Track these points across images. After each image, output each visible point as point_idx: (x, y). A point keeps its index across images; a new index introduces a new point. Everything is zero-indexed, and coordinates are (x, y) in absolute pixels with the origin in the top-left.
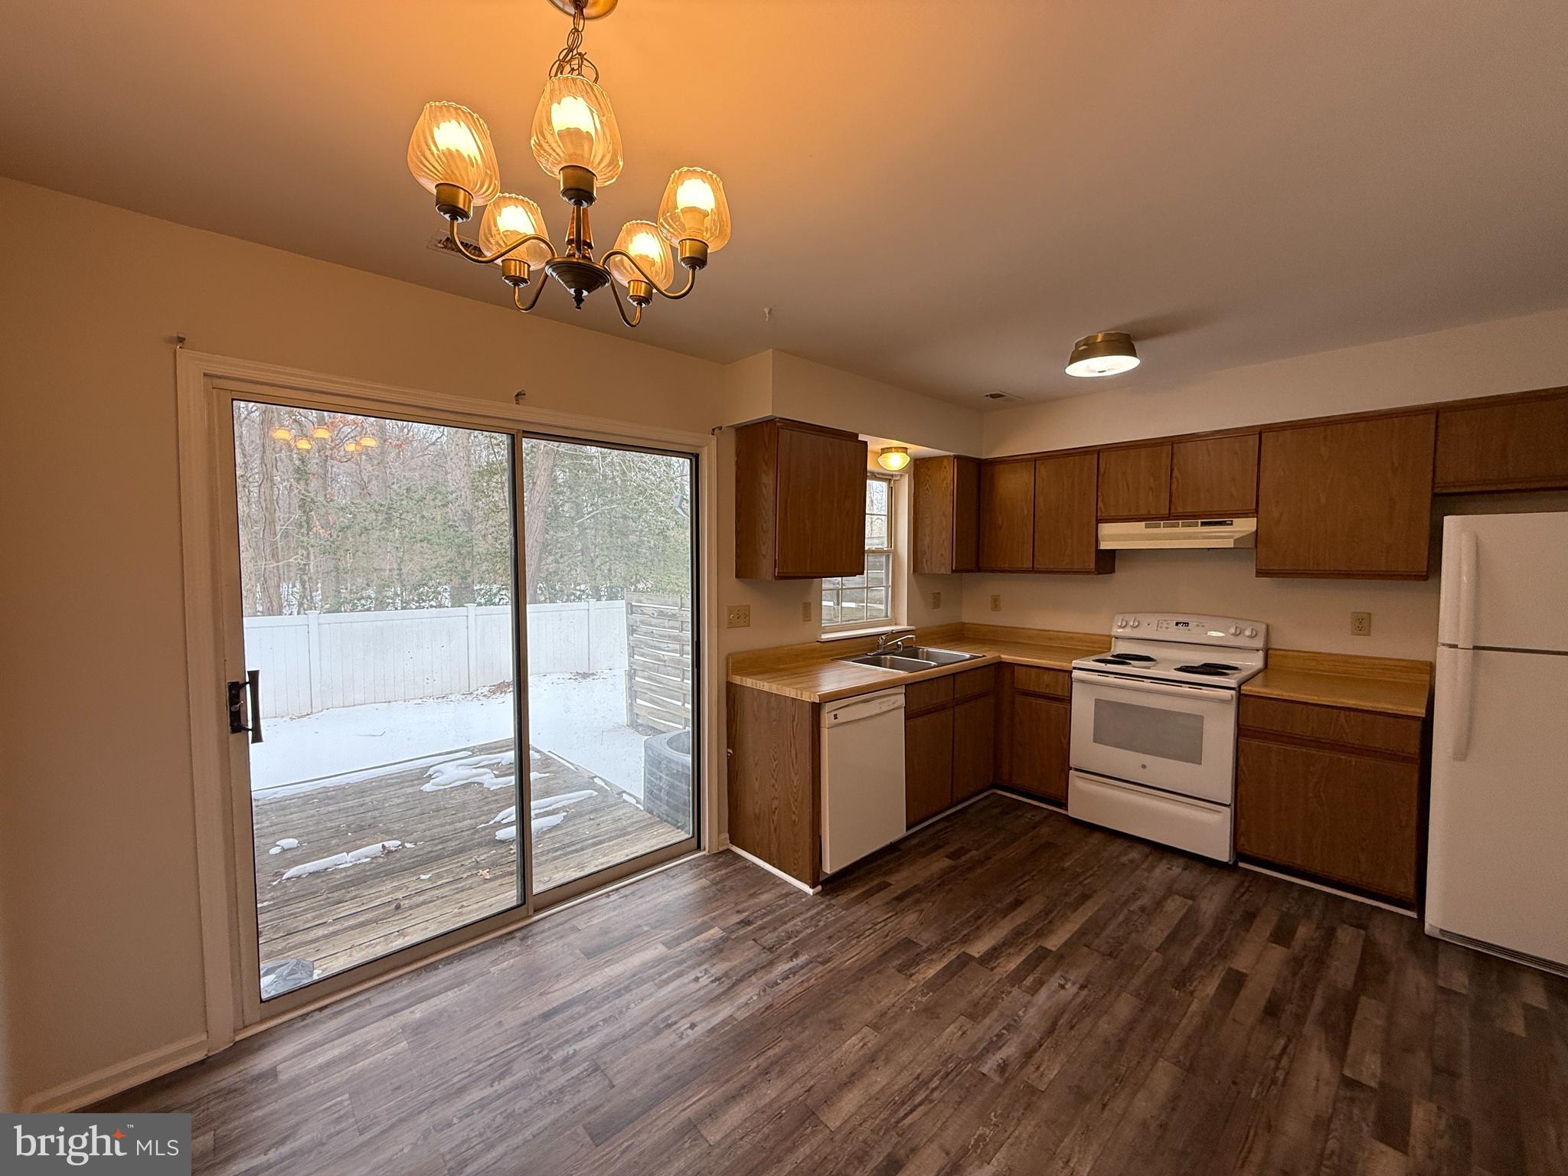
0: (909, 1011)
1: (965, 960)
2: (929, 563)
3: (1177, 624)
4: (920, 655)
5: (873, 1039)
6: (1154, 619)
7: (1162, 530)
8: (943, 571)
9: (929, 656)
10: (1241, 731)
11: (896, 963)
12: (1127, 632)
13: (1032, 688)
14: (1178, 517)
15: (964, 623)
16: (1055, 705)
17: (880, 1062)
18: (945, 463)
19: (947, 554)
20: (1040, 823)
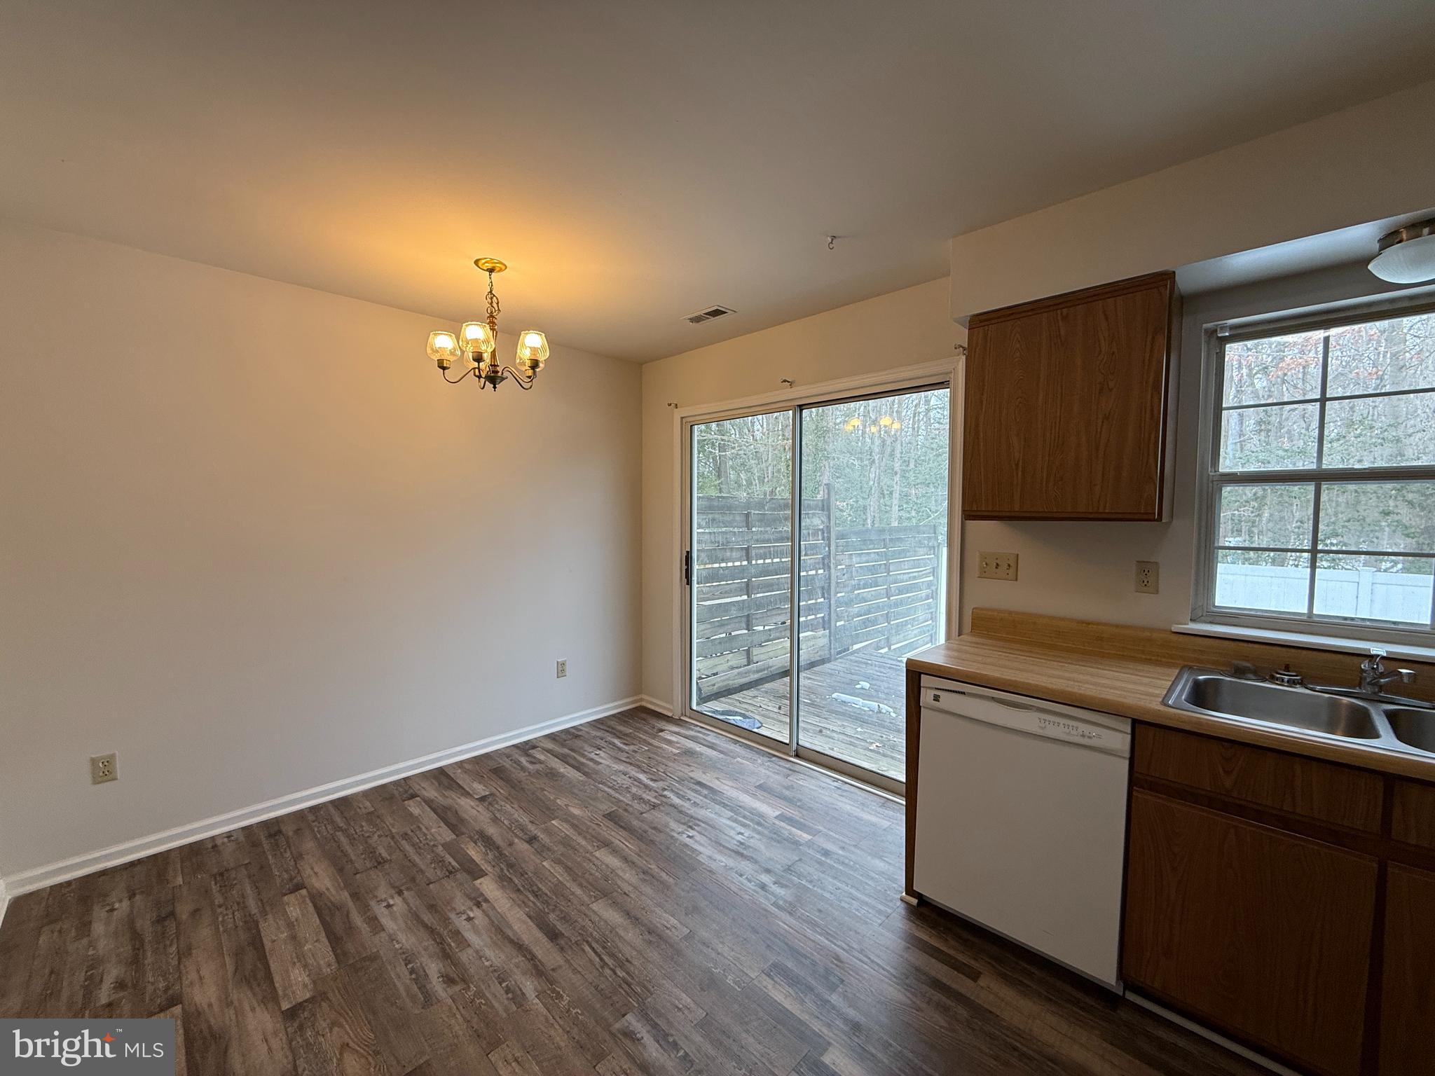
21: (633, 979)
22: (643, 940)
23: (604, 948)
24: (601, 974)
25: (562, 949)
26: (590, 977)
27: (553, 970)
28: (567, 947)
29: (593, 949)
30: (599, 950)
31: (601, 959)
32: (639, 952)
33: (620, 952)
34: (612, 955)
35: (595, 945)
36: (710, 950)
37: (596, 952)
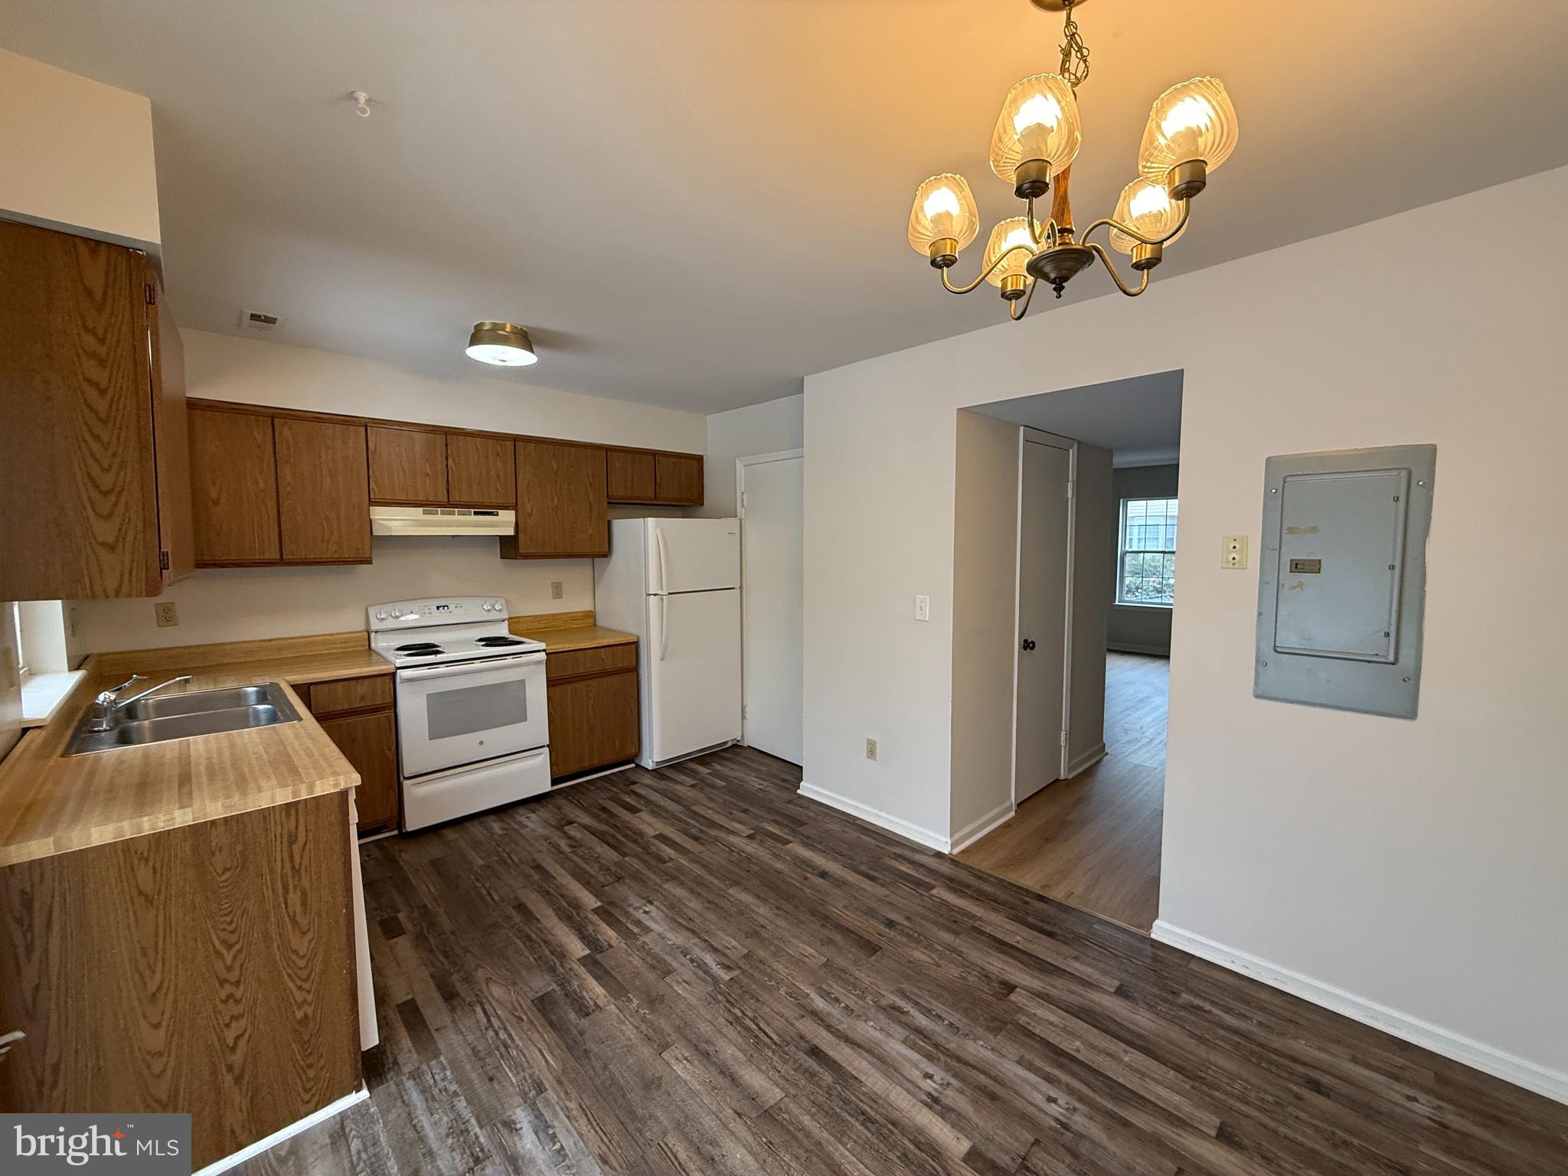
0: (648, 1016)
1: (589, 962)
3: (438, 608)
5: (679, 1049)
6: (414, 606)
7: (440, 517)
10: (551, 683)
11: (572, 1016)
12: (390, 624)
13: (341, 706)
14: (455, 506)
16: (373, 717)
17: (710, 1049)
21: (725, 1006)
22: (714, 1045)
23: (757, 1037)
24: (755, 1011)
25: (802, 1037)
26: (766, 1009)
27: (803, 1016)
28: (797, 1040)
29: (768, 1036)
30: (761, 1035)
31: (758, 1025)
32: (719, 1031)
33: (739, 1033)
34: (747, 1029)
35: (768, 1040)
36: (645, 1032)
37: (765, 1032)
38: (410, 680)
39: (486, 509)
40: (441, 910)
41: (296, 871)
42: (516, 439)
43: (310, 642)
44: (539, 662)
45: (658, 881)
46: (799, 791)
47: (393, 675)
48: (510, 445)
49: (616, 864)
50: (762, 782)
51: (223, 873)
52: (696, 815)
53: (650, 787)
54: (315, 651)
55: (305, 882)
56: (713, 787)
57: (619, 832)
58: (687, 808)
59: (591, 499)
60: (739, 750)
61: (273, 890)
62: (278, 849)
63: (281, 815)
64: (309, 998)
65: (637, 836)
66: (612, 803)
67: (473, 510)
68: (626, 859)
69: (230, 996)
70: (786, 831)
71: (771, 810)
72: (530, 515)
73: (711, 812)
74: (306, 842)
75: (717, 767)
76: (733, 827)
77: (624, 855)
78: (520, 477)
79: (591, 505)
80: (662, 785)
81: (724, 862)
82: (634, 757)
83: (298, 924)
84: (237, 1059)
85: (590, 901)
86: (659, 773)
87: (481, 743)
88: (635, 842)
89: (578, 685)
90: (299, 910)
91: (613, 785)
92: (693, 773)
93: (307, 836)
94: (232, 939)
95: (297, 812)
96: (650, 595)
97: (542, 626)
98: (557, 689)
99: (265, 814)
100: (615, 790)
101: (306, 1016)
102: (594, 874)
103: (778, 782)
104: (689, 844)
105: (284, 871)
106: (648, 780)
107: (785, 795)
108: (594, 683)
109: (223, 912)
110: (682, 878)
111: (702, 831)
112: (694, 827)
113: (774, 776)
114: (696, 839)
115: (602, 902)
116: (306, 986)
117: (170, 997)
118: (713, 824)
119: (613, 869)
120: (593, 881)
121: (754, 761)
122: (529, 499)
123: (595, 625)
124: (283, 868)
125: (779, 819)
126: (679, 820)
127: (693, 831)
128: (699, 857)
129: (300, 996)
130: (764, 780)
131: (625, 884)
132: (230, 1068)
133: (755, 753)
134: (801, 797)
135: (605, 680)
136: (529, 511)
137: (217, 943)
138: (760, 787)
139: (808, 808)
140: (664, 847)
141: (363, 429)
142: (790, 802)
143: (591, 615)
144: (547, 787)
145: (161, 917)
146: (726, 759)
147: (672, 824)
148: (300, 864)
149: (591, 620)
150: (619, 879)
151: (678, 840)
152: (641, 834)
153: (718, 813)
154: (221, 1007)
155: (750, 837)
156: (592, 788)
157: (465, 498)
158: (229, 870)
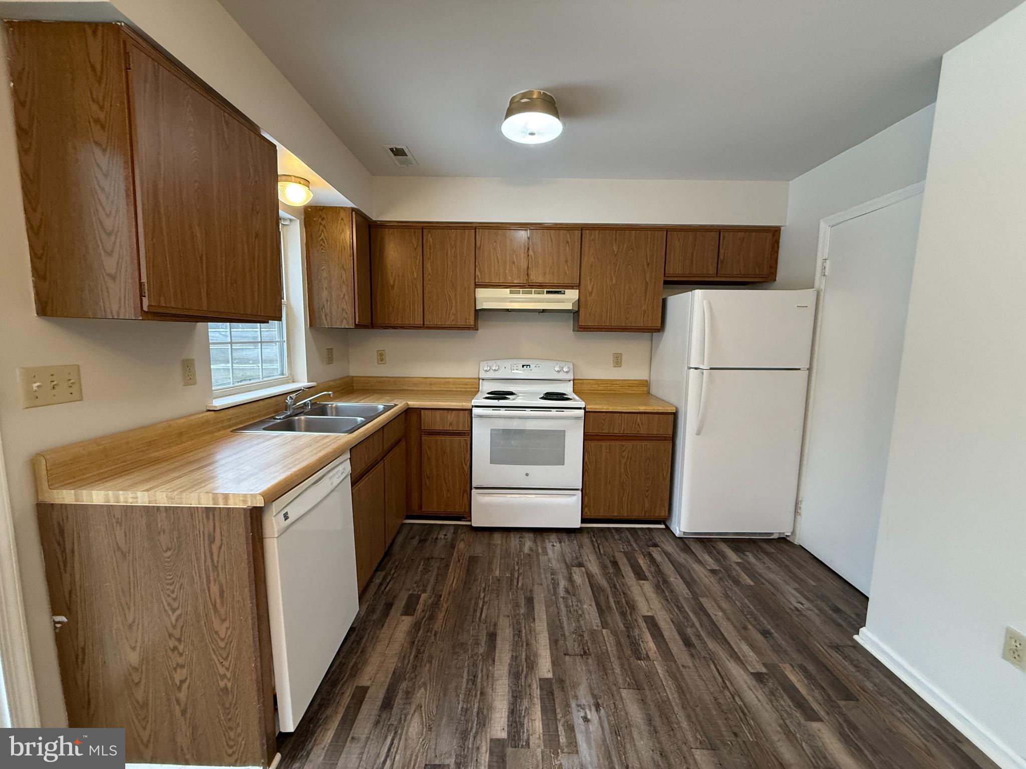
1: (497, 751)
2: (328, 318)
3: (523, 366)
4: (329, 411)
6: (508, 363)
7: (521, 295)
8: (345, 325)
9: (338, 411)
10: (587, 437)
12: (491, 375)
13: (438, 427)
14: (531, 286)
15: (353, 377)
16: (457, 439)
18: (342, 214)
19: (349, 309)
20: (454, 539)
38: (481, 416)
39: (556, 289)
40: (445, 606)
41: (215, 568)
42: (583, 229)
43: (446, 381)
44: (577, 418)
45: (620, 681)
46: (856, 637)
47: (471, 410)
48: (577, 234)
49: (593, 633)
50: (804, 601)
51: (167, 551)
52: (701, 610)
53: (667, 554)
54: (449, 388)
55: (222, 577)
56: (736, 582)
57: (615, 595)
58: (695, 597)
59: (648, 279)
60: (787, 548)
61: (200, 576)
62: (202, 545)
63: (202, 516)
64: (228, 674)
65: (628, 608)
66: (625, 560)
67: (545, 290)
68: (604, 631)
69: (175, 649)
70: (817, 694)
71: (805, 649)
72: (591, 293)
73: (720, 614)
74: (221, 545)
75: (752, 559)
76: (740, 648)
77: (605, 624)
78: (585, 260)
79: (647, 283)
80: (682, 557)
81: (708, 698)
82: (665, 520)
83: (218, 611)
84: (182, 696)
85: (545, 668)
86: (684, 542)
87: (527, 475)
88: (623, 614)
89: (613, 443)
90: (218, 601)
91: (636, 541)
92: (720, 557)
93: (222, 540)
94: (175, 605)
95: (214, 515)
96: (691, 368)
97: (600, 388)
98: (593, 444)
99: (192, 511)
100: (634, 545)
101: (226, 688)
102: (567, 634)
103: (827, 609)
104: (676, 646)
105: (207, 564)
106: (670, 548)
107: (832, 634)
108: (629, 445)
109: (168, 582)
110: (647, 692)
111: (699, 636)
112: (693, 625)
113: (824, 598)
114: (688, 643)
115: (554, 674)
116: (226, 664)
117: (140, 631)
118: (716, 633)
119: (586, 637)
120: (561, 642)
121: (800, 566)
122: (591, 280)
123: (649, 393)
124: (205, 561)
125: (811, 668)
126: (680, 608)
127: (689, 631)
128: (680, 672)
129: (222, 671)
130: (807, 599)
131: (587, 664)
132: (178, 702)
133: (808, 555)
134: (857, 647)
135: (638, 443)
136: (590, 289)
137: (166, 605)
138: (799, 606)
139: (866, 673)
140: (648, 637)
141: (473, 231)
142: (837, 648)
143: (646, 384)
144: (577, 523)
145: (131, 570)
146: (767, 554)
147: (670, 611)
148: (218, 562)
149: (645, 389)
150: (585, 654)
151: (666, 634)
152: (632, 607)
153: (728, 619)
154: (170, 653)
155: (759, 677)
156: (617, 537)
157: (540, 280)
158: (170, 550)
